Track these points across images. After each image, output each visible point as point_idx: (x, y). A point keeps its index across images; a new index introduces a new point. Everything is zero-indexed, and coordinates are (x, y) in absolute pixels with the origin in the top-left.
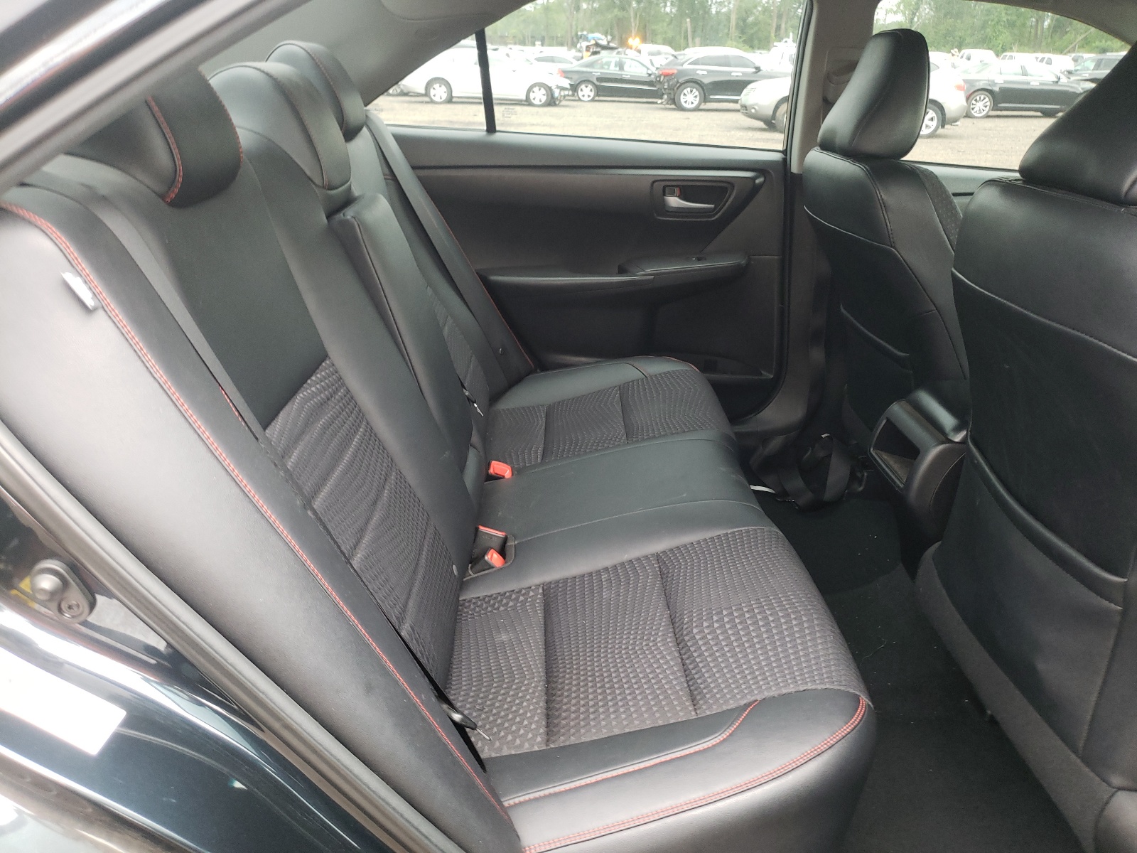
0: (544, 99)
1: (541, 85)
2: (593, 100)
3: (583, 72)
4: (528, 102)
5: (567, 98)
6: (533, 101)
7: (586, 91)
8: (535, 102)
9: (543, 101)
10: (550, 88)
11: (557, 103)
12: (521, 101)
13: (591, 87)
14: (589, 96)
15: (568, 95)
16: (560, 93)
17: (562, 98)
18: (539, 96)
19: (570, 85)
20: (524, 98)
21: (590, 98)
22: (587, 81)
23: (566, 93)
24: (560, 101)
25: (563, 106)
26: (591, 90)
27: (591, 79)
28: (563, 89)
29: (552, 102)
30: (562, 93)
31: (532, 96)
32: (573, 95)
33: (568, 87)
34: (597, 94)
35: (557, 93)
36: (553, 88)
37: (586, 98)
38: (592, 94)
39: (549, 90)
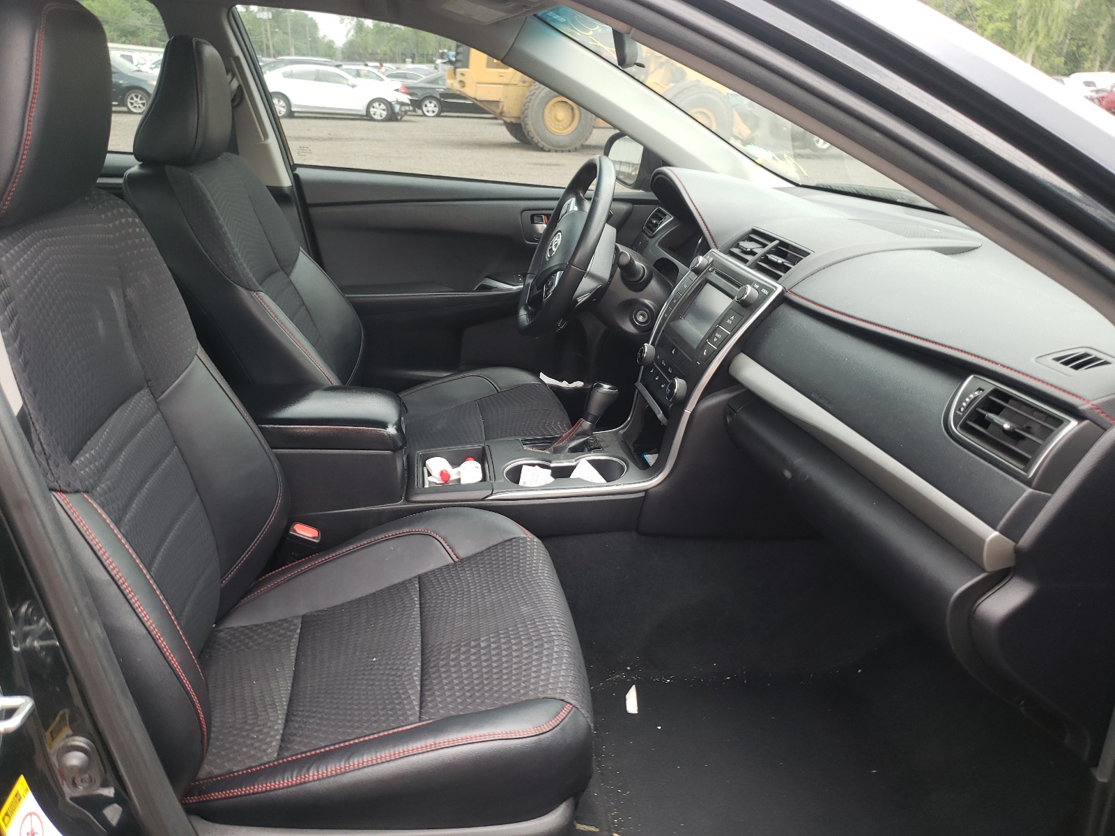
0: (384, 113)
1: (381, 100)
2: (438, 115)
3: (426, 88)
4: (367, 117)
5: (409, 113)
6: (373, 116)
7: (431, 107)
8: (375, 117)
9: (384, 116)
10: (390, 103)
11: (399, 118)
12: (362, 116)
13: (435, 103)
14: (433, 112)
15: (409, 111)
16: (400, 109)
17: (403, 114)
18: (379, 111)
19: (410, 100)
20: (364, 113)
21: (435, 114)
22: (431, 97)
23: (407, 108)
24: (402, 117)
25: (405, 121)
26: (435, 106)
27: (434, 95)
28: (402, 104)
29: (392, 117)
30: (403, 109)
31: (372, 110)
32: (414, 111)
33: (408, 102)
34: (441, 111)
35: (397, 108)
36: (393, 103)
37: (431, 114)
38: (436, 110)
39: (389, 105)
